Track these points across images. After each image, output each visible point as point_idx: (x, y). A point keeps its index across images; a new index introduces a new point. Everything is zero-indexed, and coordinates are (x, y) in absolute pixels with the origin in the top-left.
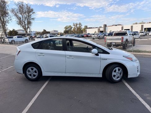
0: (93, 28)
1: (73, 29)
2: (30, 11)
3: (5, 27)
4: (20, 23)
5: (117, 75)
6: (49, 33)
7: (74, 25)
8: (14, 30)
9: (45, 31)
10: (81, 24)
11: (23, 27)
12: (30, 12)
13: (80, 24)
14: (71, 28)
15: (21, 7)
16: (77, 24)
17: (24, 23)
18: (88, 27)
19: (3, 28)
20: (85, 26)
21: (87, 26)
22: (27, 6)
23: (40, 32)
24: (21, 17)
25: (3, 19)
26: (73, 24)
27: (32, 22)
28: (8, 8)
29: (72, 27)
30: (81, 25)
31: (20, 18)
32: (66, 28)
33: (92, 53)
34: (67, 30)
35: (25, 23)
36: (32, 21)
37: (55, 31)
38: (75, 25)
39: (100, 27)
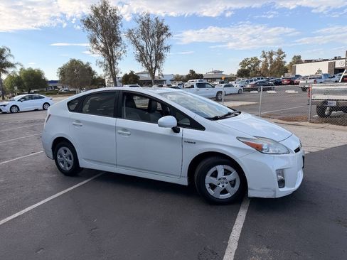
0: (315, 61)
1: (261, 65)
2: (162, 30)
3: (114, 68)
4: (142, 58)
5: (220, 186)
6: (200, 76)
7: (265, 56)
8: (132, 72)
9: (192, 72)
10: (283, 53)
11: (147, 66)
12: (162, 33)
13: (280, 52)
14: (257, 64)
15: (145, 24)
16: (271, 54)
17: (149, 57)
18: (303, 59)
19: (111, 69)
20: (295, 57)
21: (299, 57)
22: (157, 22)
23: (182, 76)
24: (145, 46)
25: (112, 52)
26: (261, 54)
27: (164, 54)
28: (121, 29)
29: (259, 62)
30: (282, 55)
31: (143, 48)
32: (244, 63)
33: (160, 126)
34: (246, 68)
35: (151, 57)
36: (164, 52)
37: (215, 72)
38: (268, 55)
39: (336, 58)
